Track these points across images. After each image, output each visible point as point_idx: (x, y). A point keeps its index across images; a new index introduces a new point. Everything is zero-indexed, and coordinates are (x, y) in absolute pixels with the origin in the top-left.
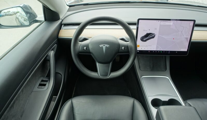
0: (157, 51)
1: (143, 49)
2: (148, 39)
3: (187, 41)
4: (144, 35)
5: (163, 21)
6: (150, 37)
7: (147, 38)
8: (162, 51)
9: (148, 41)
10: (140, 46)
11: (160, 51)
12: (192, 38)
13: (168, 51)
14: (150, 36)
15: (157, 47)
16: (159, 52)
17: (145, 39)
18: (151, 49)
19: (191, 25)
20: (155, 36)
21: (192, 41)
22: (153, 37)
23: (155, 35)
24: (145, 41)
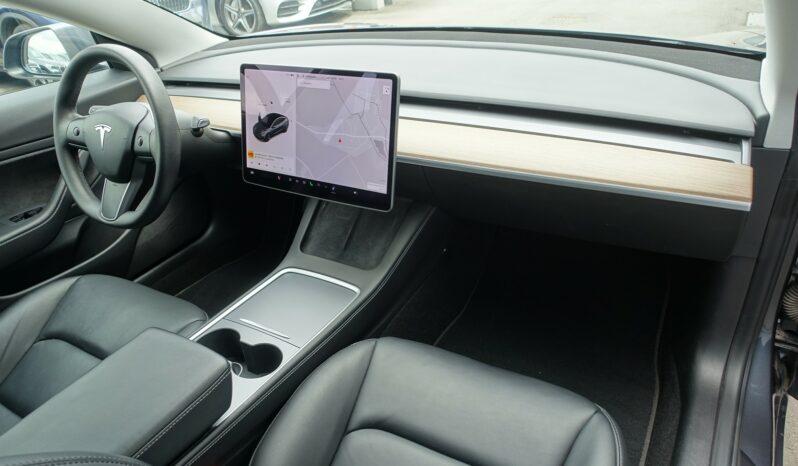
0: (301, 180)
1: (262, 168)
2: (272, 135)
3: (382, 152)
5: (303, 76)
6: (277, 126)
7: (269, 130)
8: (313, 182)
9: (273, 140)
10: (254, 155)
11: (308, 181)
13: (330, 185)
14: (275, 125)
15: (298, 166)
16: (304, 182)
17: (264, 134)
18: (282, 168)
19: (384, 93)
20: (287, 125)
22: (284, 129)
23: (288, 122)
24: (265, 139)
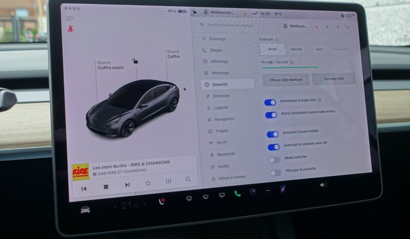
0: (213, 192)
1: (117, 191)
2: (138, 122)
4: (106, 97)
5: (206, 12)
6: (150, 104)
7: (131, 114)
8: (240, 188)
9: (139, 134)
10: (90, 172)
11: (229, 190)
12: (380, 114)
13: (276, 186)
14: (144, 101)
16: (222, 195)
17: (117, 123)
18: (168, 181)
20: (176, 98)
21: (379, 126)
22: (169, 106)
23: (177, 92)
24: (124, 132)
